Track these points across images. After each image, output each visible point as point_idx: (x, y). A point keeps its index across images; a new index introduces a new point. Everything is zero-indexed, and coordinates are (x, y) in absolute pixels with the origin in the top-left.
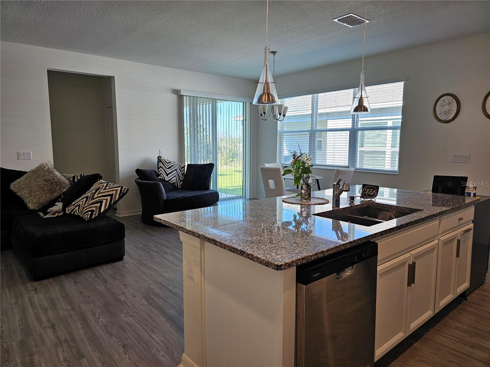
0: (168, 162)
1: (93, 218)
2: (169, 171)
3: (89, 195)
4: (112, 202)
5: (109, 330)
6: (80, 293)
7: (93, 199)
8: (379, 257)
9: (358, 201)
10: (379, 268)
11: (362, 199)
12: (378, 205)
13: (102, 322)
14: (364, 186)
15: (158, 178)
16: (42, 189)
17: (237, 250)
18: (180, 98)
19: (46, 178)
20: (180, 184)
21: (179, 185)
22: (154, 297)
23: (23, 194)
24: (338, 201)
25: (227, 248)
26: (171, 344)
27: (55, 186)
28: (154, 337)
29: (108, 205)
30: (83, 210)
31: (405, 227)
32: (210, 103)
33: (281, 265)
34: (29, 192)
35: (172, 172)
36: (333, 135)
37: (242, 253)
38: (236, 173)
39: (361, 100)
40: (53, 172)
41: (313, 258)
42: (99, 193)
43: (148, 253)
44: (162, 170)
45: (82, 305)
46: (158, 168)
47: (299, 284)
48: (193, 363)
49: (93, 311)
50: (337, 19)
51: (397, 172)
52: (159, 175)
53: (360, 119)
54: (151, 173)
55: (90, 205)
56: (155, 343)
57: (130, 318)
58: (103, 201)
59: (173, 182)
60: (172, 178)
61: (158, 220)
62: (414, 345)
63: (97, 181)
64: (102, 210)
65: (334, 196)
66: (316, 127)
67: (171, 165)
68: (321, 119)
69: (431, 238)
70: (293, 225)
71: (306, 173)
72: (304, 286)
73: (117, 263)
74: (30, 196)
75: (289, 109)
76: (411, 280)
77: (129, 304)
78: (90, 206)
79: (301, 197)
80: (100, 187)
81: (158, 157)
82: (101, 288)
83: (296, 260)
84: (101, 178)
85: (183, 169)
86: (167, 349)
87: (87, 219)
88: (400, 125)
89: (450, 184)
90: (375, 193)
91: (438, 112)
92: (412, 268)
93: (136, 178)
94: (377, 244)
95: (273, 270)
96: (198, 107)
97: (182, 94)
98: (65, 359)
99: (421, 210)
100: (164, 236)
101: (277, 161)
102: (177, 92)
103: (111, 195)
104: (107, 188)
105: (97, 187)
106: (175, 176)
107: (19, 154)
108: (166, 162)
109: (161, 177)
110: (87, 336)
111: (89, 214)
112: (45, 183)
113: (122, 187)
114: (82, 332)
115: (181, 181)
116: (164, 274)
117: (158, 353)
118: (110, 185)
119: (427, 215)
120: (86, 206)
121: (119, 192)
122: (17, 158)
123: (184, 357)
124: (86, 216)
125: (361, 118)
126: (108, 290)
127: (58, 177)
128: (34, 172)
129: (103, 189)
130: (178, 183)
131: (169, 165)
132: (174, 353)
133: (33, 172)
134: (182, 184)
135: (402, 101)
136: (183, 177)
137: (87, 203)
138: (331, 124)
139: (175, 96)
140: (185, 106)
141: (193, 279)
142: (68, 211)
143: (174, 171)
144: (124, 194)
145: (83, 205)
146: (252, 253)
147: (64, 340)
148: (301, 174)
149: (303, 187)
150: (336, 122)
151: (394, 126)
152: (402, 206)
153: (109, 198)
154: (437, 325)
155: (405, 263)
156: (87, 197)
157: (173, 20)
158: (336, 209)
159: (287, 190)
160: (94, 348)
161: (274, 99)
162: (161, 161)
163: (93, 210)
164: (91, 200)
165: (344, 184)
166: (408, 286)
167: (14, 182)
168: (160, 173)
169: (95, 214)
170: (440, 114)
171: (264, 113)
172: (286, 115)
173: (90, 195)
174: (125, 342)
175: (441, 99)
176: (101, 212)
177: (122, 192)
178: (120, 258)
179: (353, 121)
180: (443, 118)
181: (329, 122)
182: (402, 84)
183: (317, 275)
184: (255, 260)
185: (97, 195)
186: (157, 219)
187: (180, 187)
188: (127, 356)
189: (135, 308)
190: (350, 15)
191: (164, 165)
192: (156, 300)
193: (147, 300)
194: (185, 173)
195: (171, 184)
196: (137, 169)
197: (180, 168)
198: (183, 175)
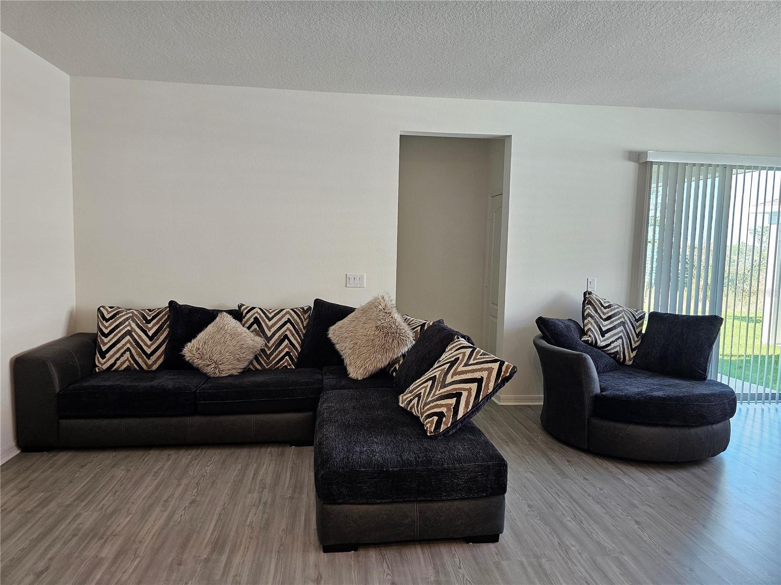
0: (607, 305)
1: (441, 430)
2: (607, 325)
3: (437, 374)
4: (481, 397)
7: (444, 385)
15: (583, 339)
16: (370, 344)
19: (379, 323)
20: (630, 355)
21: (627, 358)
23: (344, 347)
27: (391, 341)
29: (471, 404)
30: (425, 408)
34: (352, 346)
35: (614, 328)
40: (391, 313)
42: (454, 374)
43: (557, 535)
44: (592, 321)
46: (584, 318)
52: (583, 333)
54: (568, 327)
55: (438, 399)
58: (461, 393)
59: (615, 350)
60: (613, 342)
64: (460, 414)
67: (613, 312)
74: (353, 353)
78: (438, 402)
80: (459, 358)
81: (585, 294)
85: (640, 322)
87: (431, 431)
96: (686, 184)
97: (649, 159)
102: (636, 156)
103: (479, 381)
104: (471, 362)
105: (453, 357)
106: (621, 337)
107: (348, 277)
108: (602, 305)
109: (589, 339)
111: (435, 423)
112: (376, 333)
113: (502, 363)
115: (633, 350)
118: (477, 354)
120: (430, 399)
121: (495, 373)
122: (345, 286)
124: (428, 426)
127: (397, 324)
128: (365, 310)
129: (462, 365)
130: (627, 354)
131: (608, 313)
133: (362, 310)
134: (634, 357)
136: (637, 341)
137: (433, 392)
139: (631, 166)
140: (654, 185)
142: (402, 403)
143: (619, 325)
144: (506, 379)
145: (426, 396)
153: (474, 386)
156: (433, 379)
162: (590, 303)
163: (442, 413)
164: (441, 388)
167: (334, 326)
168: (586, 329)
169: (446, 423)
173: (440, 375)
176: (458, 418)
177: (502, 373)
185: (452, 377)
187: (631, 363)
191: (596, 311)
194: (644, 332)
195: (609, 354)
196: (540, 318)
197: (633, 320)
198: (638, 335)
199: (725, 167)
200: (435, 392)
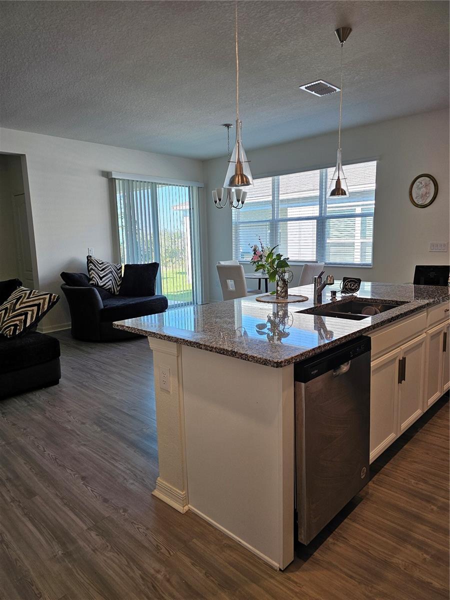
0: (100, 262)
1: (17, 333)
2: (102, 274)
3: (8, 306)
4: (40, 313)
5: (60, 463)
6: (12, 425)
7: (14, 310)
8: (373, 352)
9: (339, 297)
10: (372, 364)
11: (342, 294)
12: (361, 300)
13: (49, 454)
14: (345, 279)
15: (90, 283)
17: (227, 351)
18: (112, 182)
20: (117, 290)
21: (116, 290)
22: (107, 422)
24: (320, 297)
25: (214, 350)
26: (140, 471)
28: (117, 465)
29: (34, 318)
30: (3, 325)
31: (395, 320)
32: (149, 187)
33: (281, 362)
35: (107, 275)
36: (298, 224)
37: (234, 353)
38: (178, 275)
39: (338, 182)
41: (311, 354)
42: (21, 303)
43: (90, 374)
44: (94, 272)
45: (18, 438)
46: (89, 271)
47: (298, 383)
48: (171, 487)
49: (34, 444)
50: (304, 86)
51: (371, 265)
52: (91, 279)
53: (328, 206)
54: (80, 277)
56: (120, 472)
57: (83, 448)
58: (28, 313)
59: (109, 287)
60: (107, 283)
61: (120, 327)
62: (405, 447)
63: (16, 289)
64: (28, 324)
65: (316, 291)
66: (278, 216)
67: (105, 266)
68: (283, 206)
69: (418, 333)
70: (268, 327)
71: (282, 267)
72: (304, 384)
73: (52, 388)
75: (248, 194)
76: (402, 377)
77: (78, 432)
78: (12, 319)
79: (277, 295)
80: (22, 296)
81: (87, 257)
82: (38, 417)
83: (295, 357)
84: (20, 284)
85: (120, 271)
86: (136, 476)
87: (10, 335)
88: (373, 211)
89: (432, 274)
90: (356, 287)
91: (414, 196)
92: (402, 363)
93: (61, 284)
94: (370, 338)
95: (273, 368)
96: (134, 192)
97: (113, 177)
98: (13, 500)
99: (408, 302)
100: (105, 353)
101: (233, 258)
102: (106, 175)
103: (38, 305)
104: (31, 296)
105: (17, 296)
106: (111, 280)
108: (98, 263)
109: (94, 282)
110: (35, 472)
111: (12, 330)
113: (51, 295)
114: (27, 469)
115: (118, 286)
116: (114, 396)
117: (125, 481)
118: (34, 292)
119: (416, 307)
120: (5, 320)
121: (47, 300)
123: (159, 481)
124: (8, 332)
125: (329, 204)
126: (48, 418)
129: (26, 298)
130: (115, 289)
131: (102, 267)
132: (145, 479)
134: (119, 290)
135: (375, 184)
136: (120, 281)
137: (7, 315)
138: (292, 212)
139: (104, 180)
140: (118, 192)
141: (168, 391)
143: (109, 273)
144: (54, 303)
146: (246, 353)
147: (6, 478)
148: (276, 269)
149: (279, 283)
150: (302, 210)
151: (363, 213)
152: (387, 299)
153: (35, 308)
154: (425, 426)
155: (395, 359)
156: (6, 309)
157: (106, 83)
158: (319, 305)
159: (249, 292)
160: (47, 484)
161: (249, 181)
162: (91, 262)
163: (16, 324)
164: (12, 312)
165: (328, 277)
166: (399, 383)
168: (91, 277)
169: (19, 330)
170: (416, 198)
171: (220, 200)
172: (245, 202)
173: (10, 306)
174: (84, 474)
175: (418, 181)
176: (27, 326)
177: (52, 300)
178: (55, 381)
179: (321, 208)
180: (420, 202)
181: (289, 210)
182: (374, 163)
183: (315, 372)
184: (250, 359)
185: (20, 305)
186: (118, 326)
187: (118, 293)
188: (89, 488)
189: (87, 436)
190: (319, 82)
191: (96, 267)
192: (112, 426)
193: (100, 426)
194: (123, 276)
195: (106, 290)
196: (63, 273)
197: (116, 270)
198: (120, 278)
199: (152, 183)
200: (9, 315)
